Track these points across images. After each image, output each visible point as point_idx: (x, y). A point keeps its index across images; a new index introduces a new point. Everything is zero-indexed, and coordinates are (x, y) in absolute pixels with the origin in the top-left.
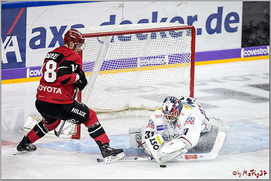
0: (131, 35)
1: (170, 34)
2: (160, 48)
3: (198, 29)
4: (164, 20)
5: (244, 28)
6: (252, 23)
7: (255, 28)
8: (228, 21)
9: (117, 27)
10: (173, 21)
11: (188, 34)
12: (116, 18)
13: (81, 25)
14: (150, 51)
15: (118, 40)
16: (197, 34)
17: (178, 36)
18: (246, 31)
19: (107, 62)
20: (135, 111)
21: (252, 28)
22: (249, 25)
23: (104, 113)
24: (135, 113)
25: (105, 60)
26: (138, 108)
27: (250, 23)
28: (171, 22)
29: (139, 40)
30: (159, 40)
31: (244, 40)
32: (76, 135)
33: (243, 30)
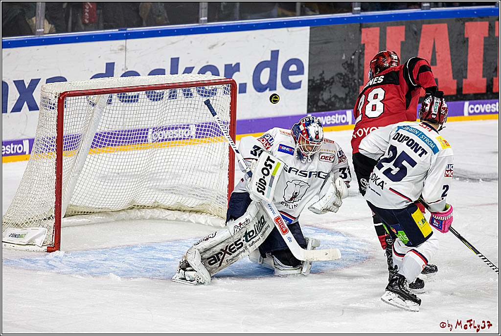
0: (138, 92)
1: (199, 91)
2: (184, 113)
3: (240, 84)
4: (189, 70)
5: (311, 82)
6: (323, 75)
7: (327, 82)
8: (286, 72)
9: (117, 81)
10: (203, 71)
11: (226, 91)
12: (115, 67)
13: (61, 77)
14: (168, 118)
15: (119, 102)
16: (239, 93)
17: (211, 95)
18: (315, 88)
19: (100, 135)
20: (144, 210)
21: (324, 83)
22: (319, 78)
23: (96, 213)
24: (143, 214)
25: (98, 131)
26: (148, 205)
27: (321, 75)
28: (199, 73)
29: (150, 101)
30: (182, 102)
31: (311, 102)
32: (53, 248)
33: (309, 86)
